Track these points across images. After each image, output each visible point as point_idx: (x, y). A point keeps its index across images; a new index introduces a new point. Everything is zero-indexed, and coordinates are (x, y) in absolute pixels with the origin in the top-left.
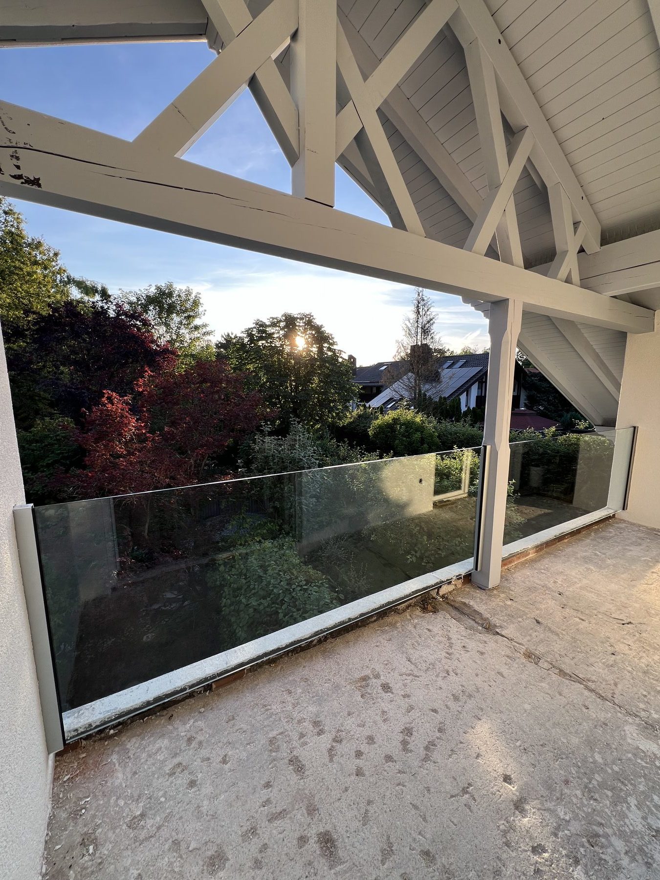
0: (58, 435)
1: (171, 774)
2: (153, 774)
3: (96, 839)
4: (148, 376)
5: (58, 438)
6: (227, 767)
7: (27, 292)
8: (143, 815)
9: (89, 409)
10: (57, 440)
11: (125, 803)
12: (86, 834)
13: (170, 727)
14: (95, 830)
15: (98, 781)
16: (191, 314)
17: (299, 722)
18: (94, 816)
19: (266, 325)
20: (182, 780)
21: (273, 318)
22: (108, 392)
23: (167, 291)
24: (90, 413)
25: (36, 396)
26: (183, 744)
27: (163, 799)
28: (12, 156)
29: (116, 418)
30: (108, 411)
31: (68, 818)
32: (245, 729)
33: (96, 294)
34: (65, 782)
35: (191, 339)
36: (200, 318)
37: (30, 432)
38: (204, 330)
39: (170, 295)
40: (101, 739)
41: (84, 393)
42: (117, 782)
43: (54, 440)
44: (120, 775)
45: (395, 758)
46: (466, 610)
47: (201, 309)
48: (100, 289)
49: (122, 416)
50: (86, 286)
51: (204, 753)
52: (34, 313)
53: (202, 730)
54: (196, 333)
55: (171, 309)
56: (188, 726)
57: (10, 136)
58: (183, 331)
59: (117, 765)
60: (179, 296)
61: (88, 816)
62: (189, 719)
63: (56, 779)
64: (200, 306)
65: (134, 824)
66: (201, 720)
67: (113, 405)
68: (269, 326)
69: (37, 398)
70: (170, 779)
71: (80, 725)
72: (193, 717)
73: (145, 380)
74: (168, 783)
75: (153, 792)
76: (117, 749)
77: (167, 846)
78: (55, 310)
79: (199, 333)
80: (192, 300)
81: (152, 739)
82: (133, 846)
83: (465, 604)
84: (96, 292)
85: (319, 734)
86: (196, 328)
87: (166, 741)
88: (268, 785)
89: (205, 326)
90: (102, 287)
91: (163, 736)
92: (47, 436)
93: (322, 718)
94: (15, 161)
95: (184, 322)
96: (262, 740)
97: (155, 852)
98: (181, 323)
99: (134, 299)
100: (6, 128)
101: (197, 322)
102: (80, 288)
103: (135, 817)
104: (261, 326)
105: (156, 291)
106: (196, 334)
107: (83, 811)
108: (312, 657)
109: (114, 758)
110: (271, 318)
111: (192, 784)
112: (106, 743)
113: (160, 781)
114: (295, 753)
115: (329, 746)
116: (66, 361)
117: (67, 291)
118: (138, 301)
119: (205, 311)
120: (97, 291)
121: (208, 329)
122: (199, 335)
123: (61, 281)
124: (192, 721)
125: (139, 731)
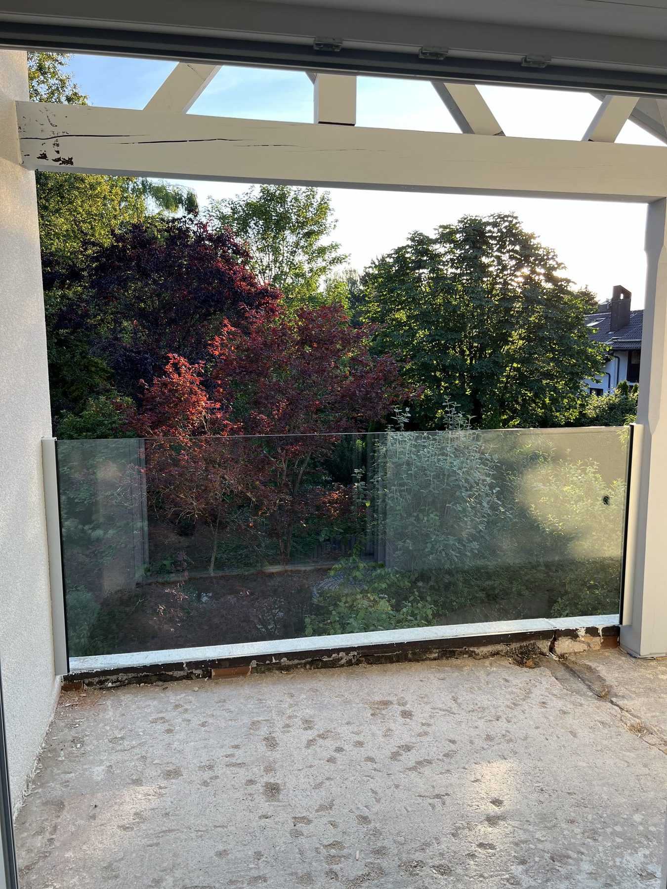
0: (114, 422)
1: (155, 721)
2: (138, 718)
3: (84, 742)
4: (227, 332)
5: (114, 425)
6: (203, 729)
7: (89, 213)
8: (122, 738)
9: (150, 382)
10: (112, 429)
11: (111, 729)
12: (76, 737)
13: (162, 695)
14: (83, 737)
15: (92, 713)
16: (315, 228)
17: (290, 717)
18: (83, 730)
19: (431, 240)
20: (161, 727)
21: (445, 227)
22: (174, 357)
23: (277, 194)
24: (149, 386)
25: (93, 366)
26: (170, 708)
27: (141, 734)
28: (54, 144)
29: (184, 394)
30: (172, 384)
31: (65, 727)
32: (232, 710)
33: (180, 206)
34: (66, 707)
35: (311, 270)
36: (328, 234)
37: (81, 417)
38: (334, 255)
39: (281, 198)
40: (100, 689)
41: (147, 359)
42: (107, 717)
43: (109, 429)
44: (111, 713)
45: (376, 761)
46: (588, 675)
47: (329, 219)
48: (185, 196)
49: (192, 392)
50: (167, 194)
51: (187, 716)
52: (94, 244)
53: (191, 702)
54: (320, 260)
55: (281, 223)
56: (179, 697)
57: (54, 129)
58: (301, 257)
59: (110, 707)
60: (296, 199)
61: (80, 729)
62: (182, 693)
63: (59, 703)
64: (329, 214)
65: (114, 740)
66: (193, 696)
67: (180, 376)
68: (435, 242)
69: (93, 369)
70: (151, 724)
71: (83, 667)
72: (185, 693)
73: (222, 340)
74: (149, 726)
75: (135, 728)
76: (112, 698)
77: (136, 757)
78: (119, 238)
79: (324, 260)
80: (315, 205)
81: (144, 698)
82: (110, 751)
83: (589, 668)
84: (179, 203)
85: (306, 729)
86: (322, 251)
87: (155, 703)
88: (237, 747)
89: (334, 247)
90: (188, 194)
91: (155, 699)
92: (101, 424)
93: (316, 720)
94: (56, 148)
95: (302, 243)
96: (246, 720)
97: (126, 758)
98: (297, 244)
99: (227, 211)
100: (51, 124)
101: (324, 241)
102: (158, 198)
103: (116, 738)
104: (421, 242)
105: (261, 194)
106: (320, 263)
107: (77, 725)
108: (333, 675)
109: (109, 703)
110: (441, 227)
111: (169, 731)
112: (104, 692)
113: (142, 723)
114: (273, 735)
115: (311, 738)
116: (129, 311)
117: (142, 206)
118: (234, 213)
119: (337, 221)
120: (180, 201)
121: (339, 253)
122: (324, 264)
123: (133, 190)
124: (183, 695)
125: (134, 691)
